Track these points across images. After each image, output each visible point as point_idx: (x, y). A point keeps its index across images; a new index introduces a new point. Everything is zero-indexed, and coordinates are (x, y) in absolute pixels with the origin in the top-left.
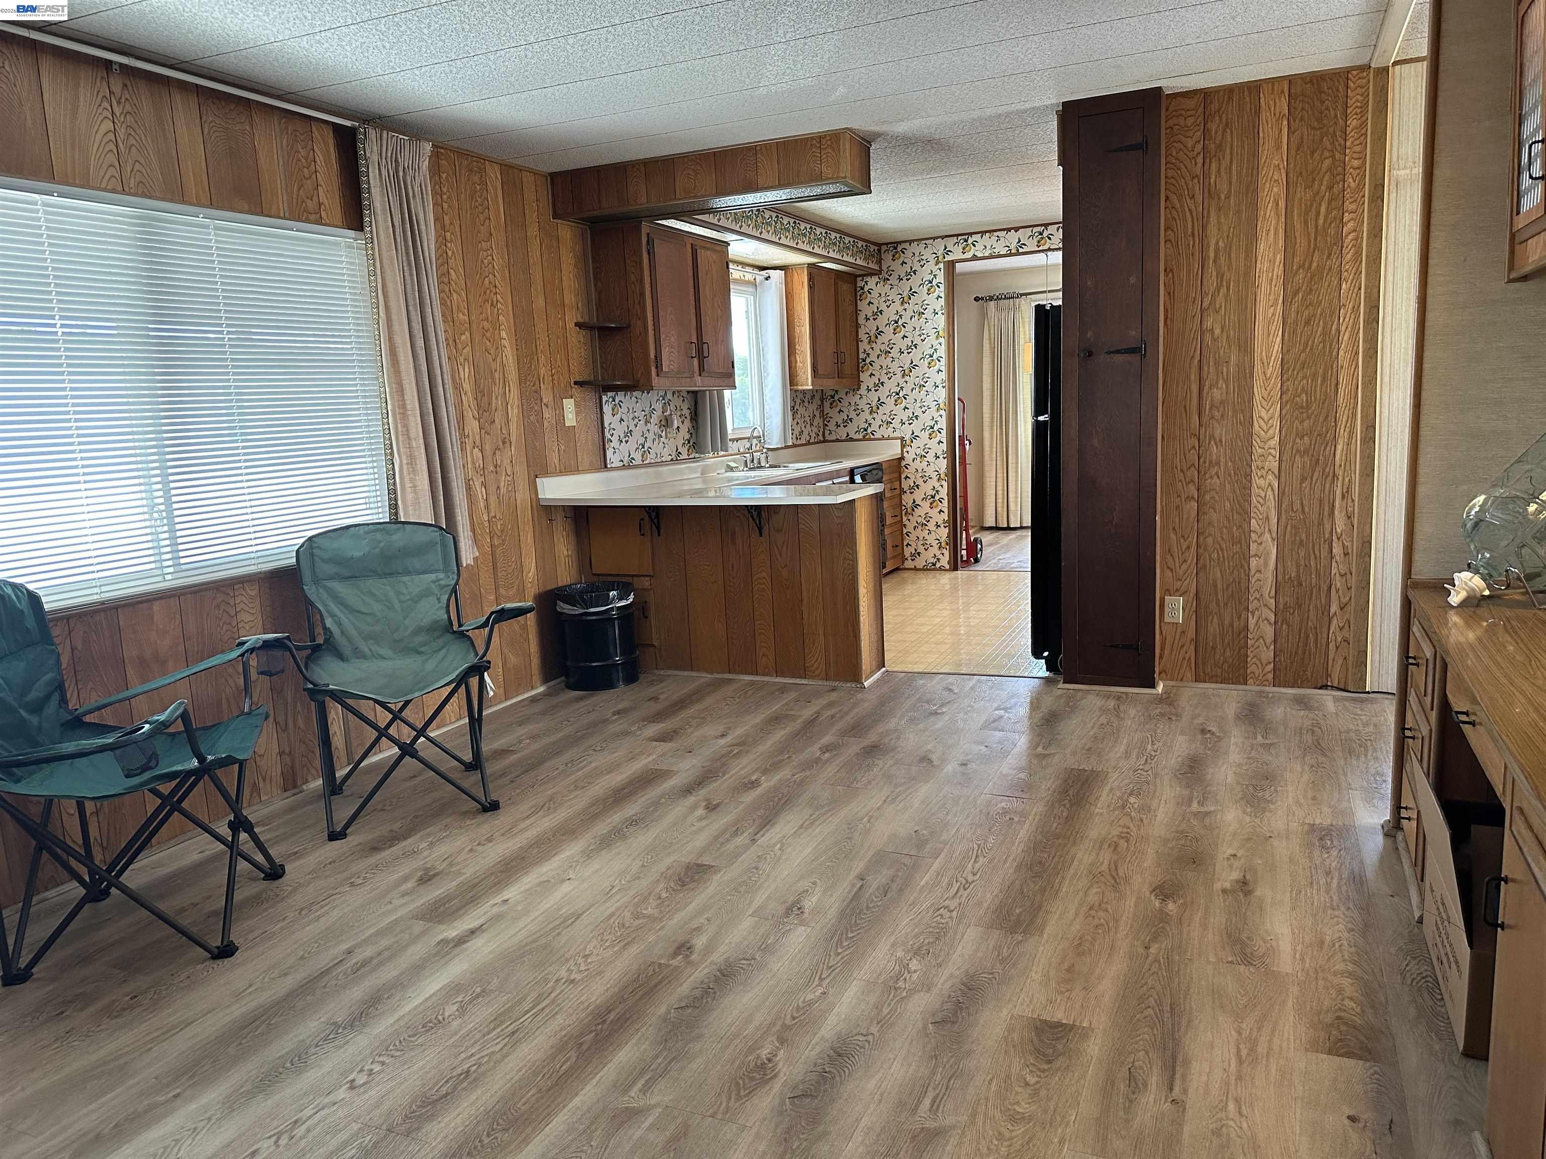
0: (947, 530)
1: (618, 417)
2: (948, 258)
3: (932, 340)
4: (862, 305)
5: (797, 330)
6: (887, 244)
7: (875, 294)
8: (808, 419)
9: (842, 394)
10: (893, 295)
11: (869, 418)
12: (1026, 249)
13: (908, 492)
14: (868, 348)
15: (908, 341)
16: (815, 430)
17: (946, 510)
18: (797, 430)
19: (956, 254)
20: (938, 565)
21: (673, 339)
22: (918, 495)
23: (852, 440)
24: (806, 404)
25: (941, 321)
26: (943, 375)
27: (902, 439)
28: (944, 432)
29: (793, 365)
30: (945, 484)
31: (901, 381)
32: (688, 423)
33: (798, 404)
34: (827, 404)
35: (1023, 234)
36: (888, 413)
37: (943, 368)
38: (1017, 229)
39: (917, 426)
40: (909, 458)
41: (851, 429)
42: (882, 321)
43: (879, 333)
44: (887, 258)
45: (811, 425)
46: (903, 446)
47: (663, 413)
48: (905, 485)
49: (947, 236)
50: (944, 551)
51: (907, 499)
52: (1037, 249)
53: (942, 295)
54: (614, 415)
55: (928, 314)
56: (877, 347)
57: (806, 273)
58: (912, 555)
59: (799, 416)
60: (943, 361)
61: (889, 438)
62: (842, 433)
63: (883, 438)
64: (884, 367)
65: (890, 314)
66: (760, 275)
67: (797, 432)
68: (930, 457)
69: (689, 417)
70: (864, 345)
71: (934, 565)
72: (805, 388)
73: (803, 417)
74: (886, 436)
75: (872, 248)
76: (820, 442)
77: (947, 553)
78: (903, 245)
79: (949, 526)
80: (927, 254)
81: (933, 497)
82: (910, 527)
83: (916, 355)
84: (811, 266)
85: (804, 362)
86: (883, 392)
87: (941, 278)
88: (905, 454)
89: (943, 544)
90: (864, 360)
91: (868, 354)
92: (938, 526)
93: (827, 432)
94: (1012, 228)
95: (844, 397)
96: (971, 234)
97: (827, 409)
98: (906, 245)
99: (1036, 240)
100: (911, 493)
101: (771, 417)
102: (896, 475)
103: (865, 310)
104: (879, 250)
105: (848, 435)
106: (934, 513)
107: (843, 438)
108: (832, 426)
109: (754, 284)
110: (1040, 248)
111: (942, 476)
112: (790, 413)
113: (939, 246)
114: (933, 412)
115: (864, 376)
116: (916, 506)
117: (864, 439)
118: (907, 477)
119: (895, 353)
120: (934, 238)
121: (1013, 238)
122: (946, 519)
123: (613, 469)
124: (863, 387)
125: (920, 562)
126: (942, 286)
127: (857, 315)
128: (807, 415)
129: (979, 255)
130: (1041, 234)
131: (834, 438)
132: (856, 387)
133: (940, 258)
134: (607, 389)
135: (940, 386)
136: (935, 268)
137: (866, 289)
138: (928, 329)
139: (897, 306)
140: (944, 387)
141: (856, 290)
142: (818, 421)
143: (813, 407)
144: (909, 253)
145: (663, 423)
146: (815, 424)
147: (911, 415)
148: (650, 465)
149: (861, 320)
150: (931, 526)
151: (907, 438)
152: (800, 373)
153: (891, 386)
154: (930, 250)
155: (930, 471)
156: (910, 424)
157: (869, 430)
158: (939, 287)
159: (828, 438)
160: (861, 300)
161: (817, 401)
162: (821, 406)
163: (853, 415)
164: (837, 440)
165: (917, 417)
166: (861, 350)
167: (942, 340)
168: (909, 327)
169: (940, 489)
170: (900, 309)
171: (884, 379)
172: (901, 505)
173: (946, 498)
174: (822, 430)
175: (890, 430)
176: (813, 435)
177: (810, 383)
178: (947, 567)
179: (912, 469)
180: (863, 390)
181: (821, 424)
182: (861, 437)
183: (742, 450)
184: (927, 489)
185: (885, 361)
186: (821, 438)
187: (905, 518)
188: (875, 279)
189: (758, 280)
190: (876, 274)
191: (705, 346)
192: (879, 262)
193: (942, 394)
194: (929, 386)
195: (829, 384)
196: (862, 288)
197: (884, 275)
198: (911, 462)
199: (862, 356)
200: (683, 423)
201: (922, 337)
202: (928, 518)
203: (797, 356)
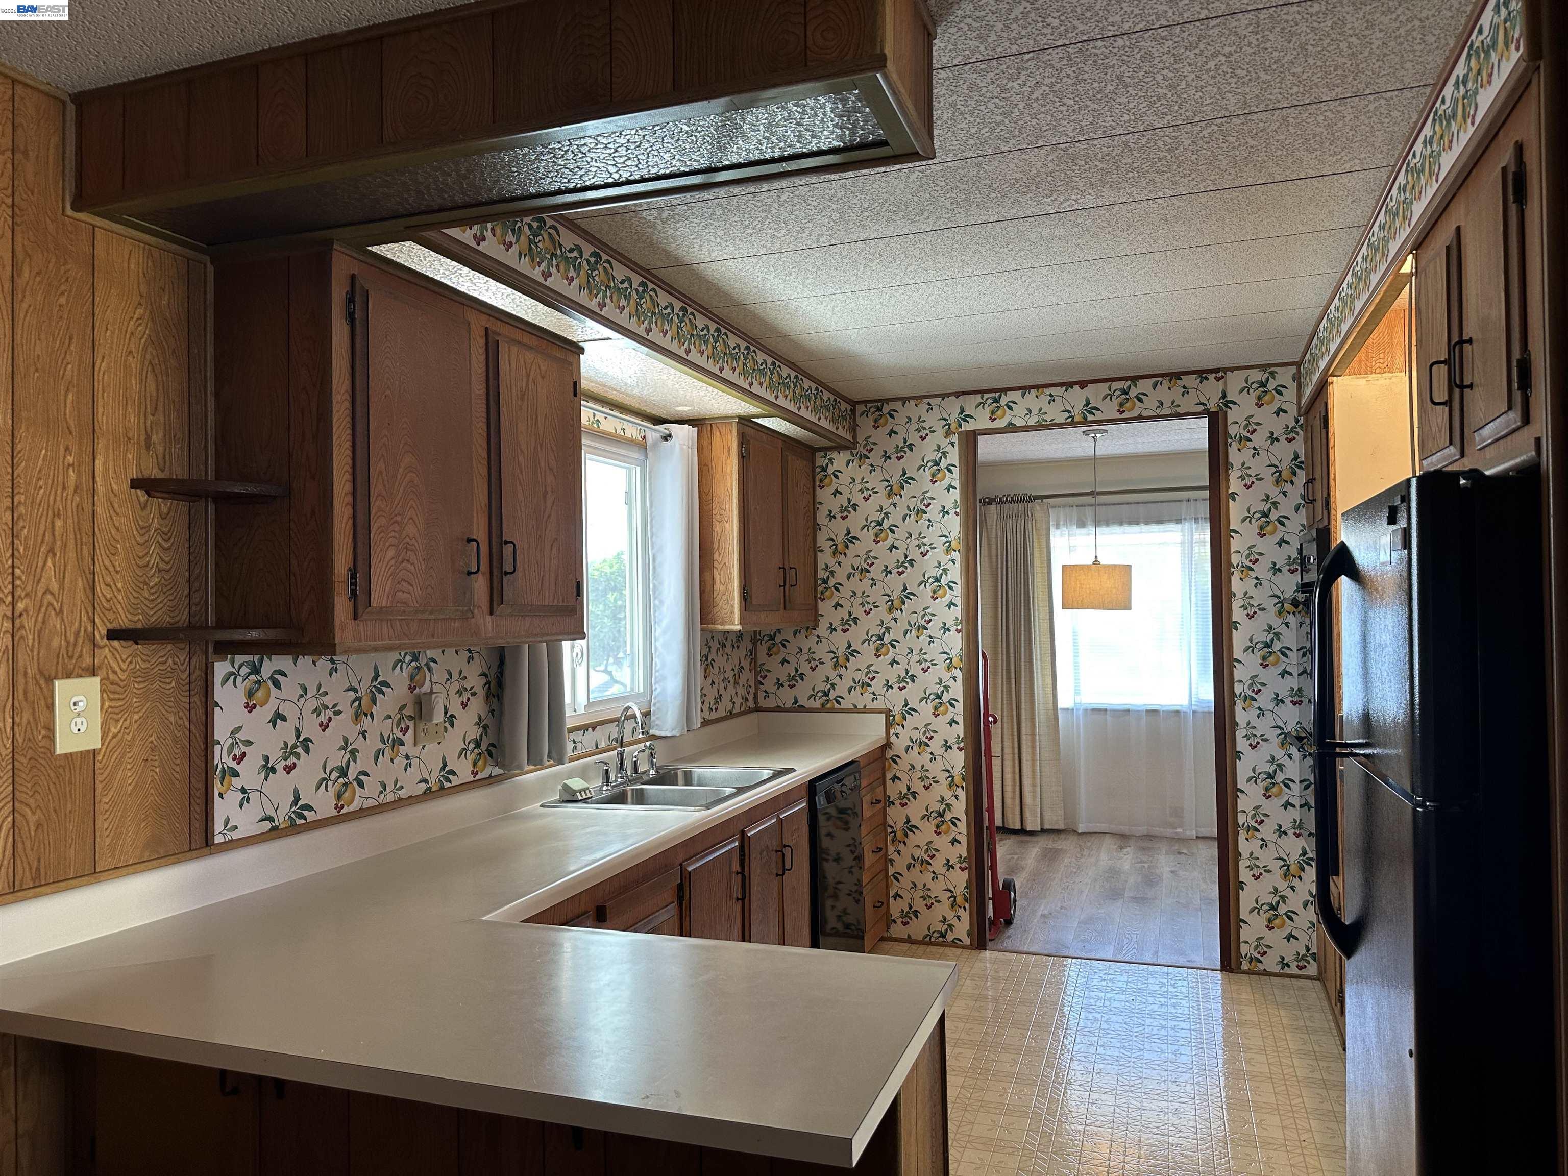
0: (965, 875)
1: (266, 712)
2: (966, 427)
3: (939, 553)
4: (824, 495)
5: (717, 528)
6: (865, 402)
7: (844, 478)
8: (729, 674)
9: (788, 634)
10: (875, 481)
11: (833, 674)
12: (1099, 416)
13: (897, 802)
14: (831, 562)
15: (898, 555)
16: (742, 691)
17: (963, 840)
18: (712, 694)
19: (981, 420)
20: (950, 937)
21: (411, 530)
22: (915, 810)
23: (802, 709)
24: (728, 649)
25: (954, 525)
26: (957, 612)
27: (888, 713)
28: (960, 707)
29: (708, 589)
30: (962, 794)
31: (887, 618)
32: (477, 706)
33: (714, 650)
34: (762, 649)
35: (1094, 393)
36: (863, 667)
37: (957, 601)
38: (1083, 384)
39: (913, 693)
40: (900, 744)
41: (802, 692)
42: (855, 521)
43: (851, 539)
44: (865, 424)
45: (736, 683)
46: (889, 725)
47: (412, 689)
48: (893, 790)
49: (964, 393)
50: (961, 912)
51: (896, 816)
52: (1118, 416)
53: (956, 483)
54: (250, 708)
55: (933, 512)
56: (848, 562)
57: (735, 432)
58: (904, 915)
59: (716, 670)
60: (958, 590)
61: (865, 710)
62: (786, 697)
63: (855, 710)
64: (859, 594)
65: (869, 510)
66: (654, 433)
67: (710, 699)
68: (936, 746)
69: (481, 692)
70: (825, 558)
71: (943, 935)
72: (728, 627)
73: (721, 671)
74: (860, 706)
75: (844, 406)
76: (750, 711)
77: (965, 916)
78: (893, 405)
79: (969, 868)
80: (932, 420)
81: (941, 815)
82: (900, 865)
83: (911, 576)
84: (745, 421)
85: (726, 584)
86: (856, 634)
87: (954, 456)
88: (893, 739)
89: (959, 900)
90: (825, 582)
91: (832, 572)
92: (950, 867)
93: (761, 695)
94: (1076, 383)
95: (790, 637)
96: (1005, 390)
97: (762, 656)
98: (898, 405)
99: (1116, 402)
100: (903, 805)
101: (664, 678)
102: (878, 774)
103: (827, 501)
104: (853, 411)
105: (796, 702)
106: (942, 842)
107: (789, 704)
108: (769, 684)
109: (642, 446)
110: (1124, 416)
111: (957, 779)
112: (699, 669)
113: (952, 408)
114: (939, 671)
115: (824, 607)
116: (910, 827)
117: (823, 709)
118: (895, 778)
119: (876, 571)
120: (943, 396)
121: (1077, 398)
122: (965, 854)
123: (231, 845)
124: (823, 624)
125: (917, 929)
126: (956, 471)
127: (815, 509)
128: (728, 668)
129: (1019, 423)
130: (1125, 392)
131: (773, 705)
132: (811, 624)
133: (953, 427)
134: (226, 649)
135: (953, 629)
136: (944, 443)
137: (830, 470)
138: (932, 536)
139: (880, 498)
140: (958, 631)
141: (813, 471)
142: (747, 676)
143: (742, 652)
144: (900, 418)
145: (408, 712)
146: (742, 681)
147: (903, 674)
148: (362, 813)
149: (822, 518)
150: (938, 865)
151: (896, 711)
152: (721, 602)
153: (869, 624)
154: (936, 414)
155: (935, 770)
156: (901, 689)
157: (832, 695)
158: (950, 471)
159: (762, 703)
160: (822, 488)
161: (746, 644)
162: (752, 654)
163: (805, 668)
164: (778, 709)
165: (912, 678)
166: (821, 566)
167: (956, 556)
168: (900, 533)
169: (953, 801)
170: (886, 503)
171: (858, 612)
172: (885, 824)
173: (963, 818)
174: (752, 690)
175: (868, 696)
176: (738, 701)
177: (736, 619)
178: (967, 941)
179: (903, 764)
180: (822, 630)
181: (752, 683)
182: (817, 704)
183: (602, 745)
184: (930, 799)
185: (860, 585)
186: (751, 704)
187: (891, 849)
188: (844, 456)
189: (649, 440)
190: (846, 448)
191: (508, 550)
192: (853, 429)
193: (955, 642)
194: (934, 628)
195: (768, 621)
196: (824, 469)
197: (860, 449)
198: (902, 753)
199: (822, 574)
200: (464, 705)
201: (923, 550)
202: (932, 851)
203: (716, 573)
